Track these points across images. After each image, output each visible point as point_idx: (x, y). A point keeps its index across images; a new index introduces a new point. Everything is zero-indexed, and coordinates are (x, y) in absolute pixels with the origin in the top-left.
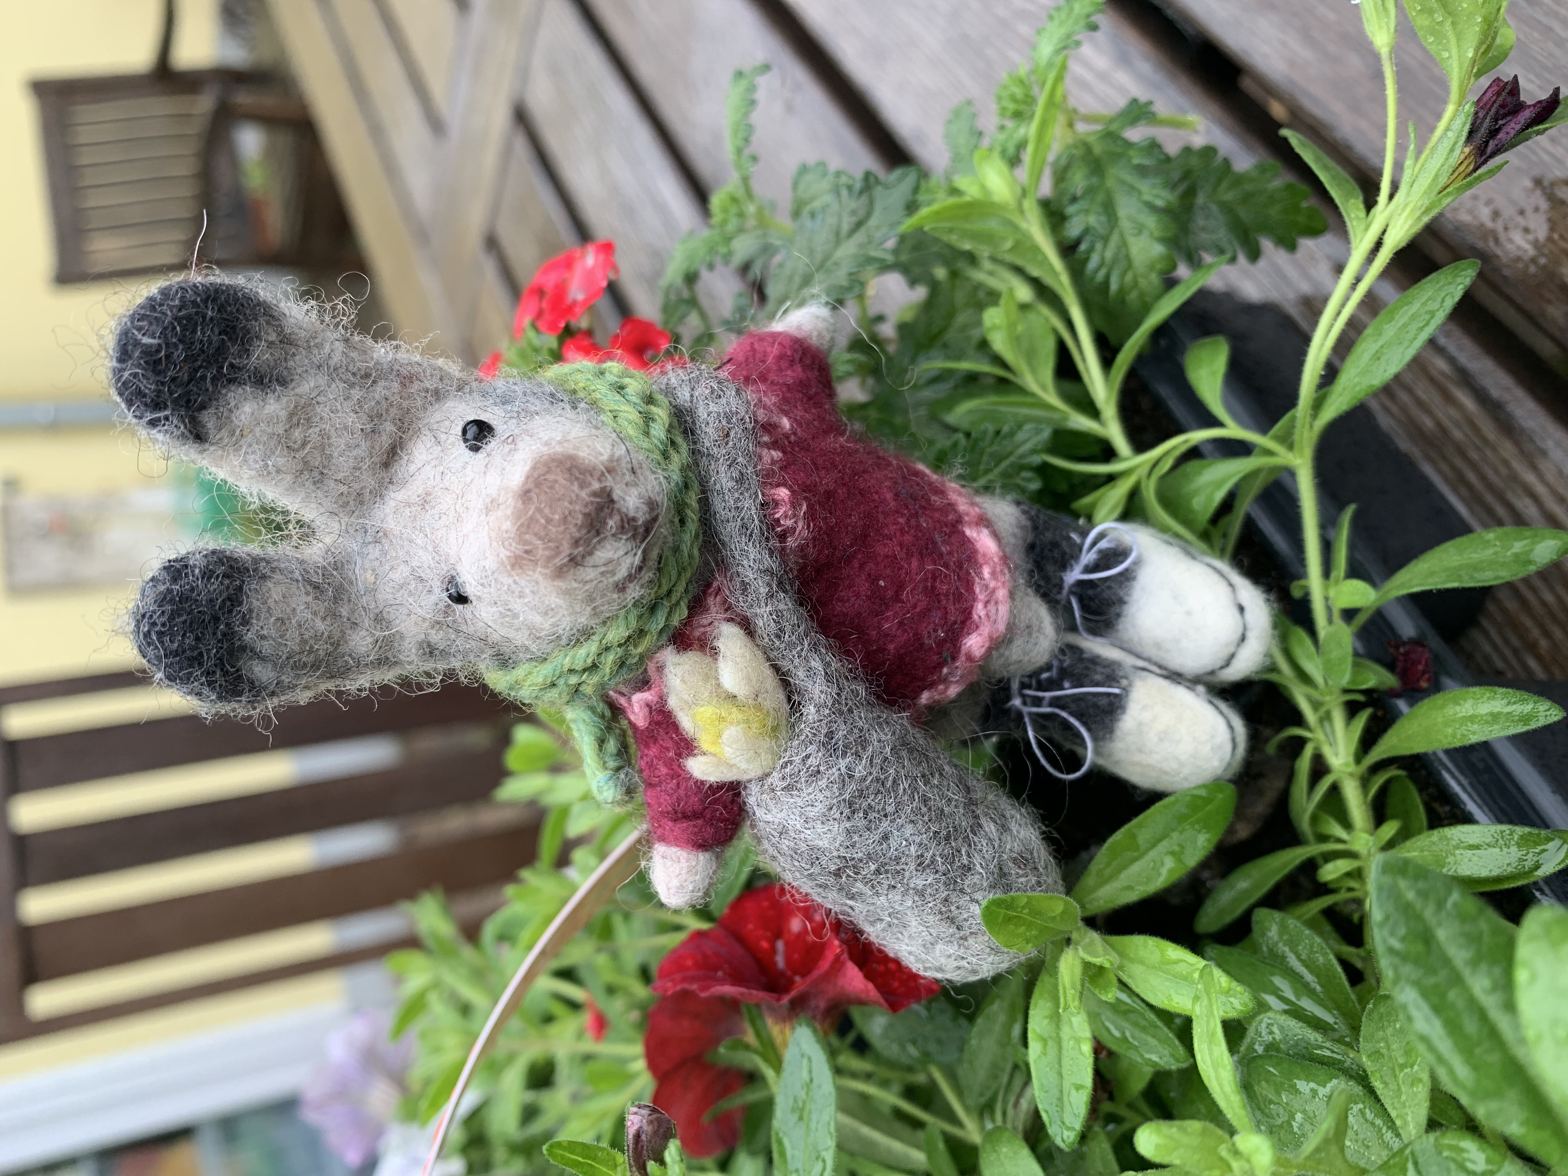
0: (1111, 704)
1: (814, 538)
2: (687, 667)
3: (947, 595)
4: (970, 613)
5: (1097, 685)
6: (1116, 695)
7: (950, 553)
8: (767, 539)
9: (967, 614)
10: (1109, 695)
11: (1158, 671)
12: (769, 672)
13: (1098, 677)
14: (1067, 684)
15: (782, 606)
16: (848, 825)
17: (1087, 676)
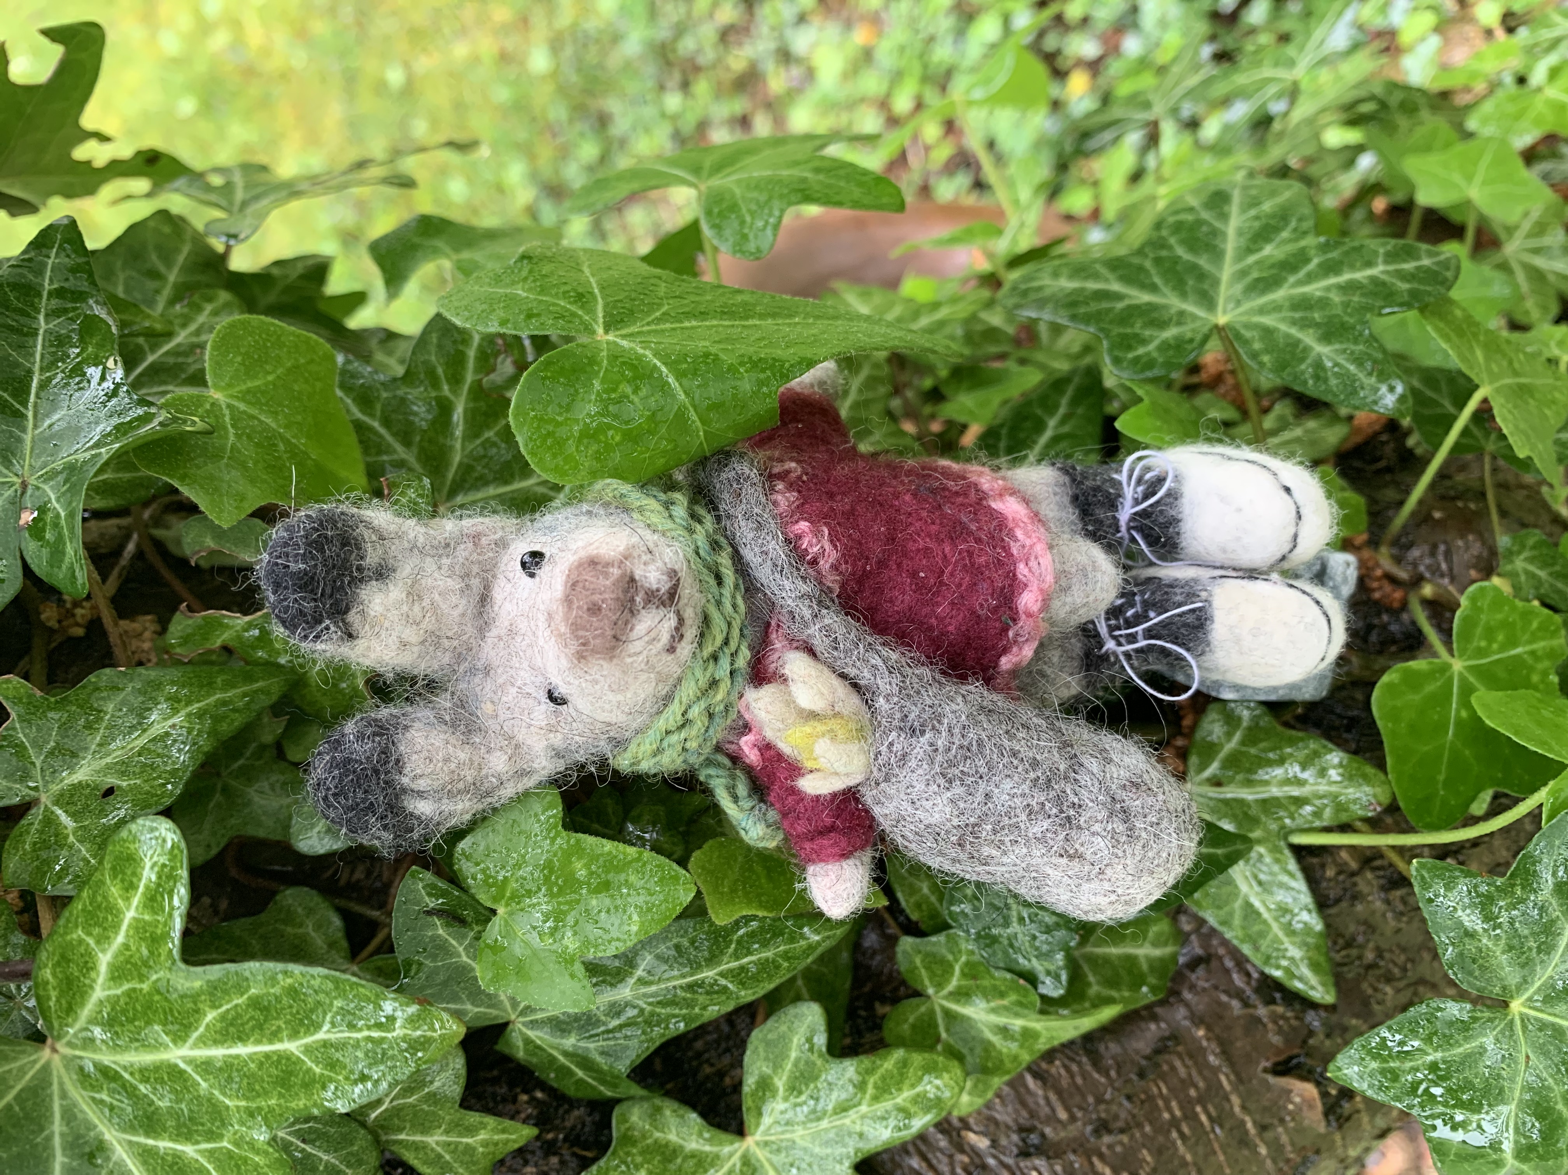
0: (1199, 618)
1: (844, 555)
2: (767, 699)
3: (987, 566)
4: (1014, 575)
5: (1180, 605)
6: (1200, 609)
7: (980, 529)
8: (798, 569)
9: (1012, 577)
10: (1193, 611)
11: (1234, 574)
12: (836, 682)
13: (1179, 598)
14: (1152, 614)
15: (827, 621)
16: (949, 794)
17: (1167, 600)
